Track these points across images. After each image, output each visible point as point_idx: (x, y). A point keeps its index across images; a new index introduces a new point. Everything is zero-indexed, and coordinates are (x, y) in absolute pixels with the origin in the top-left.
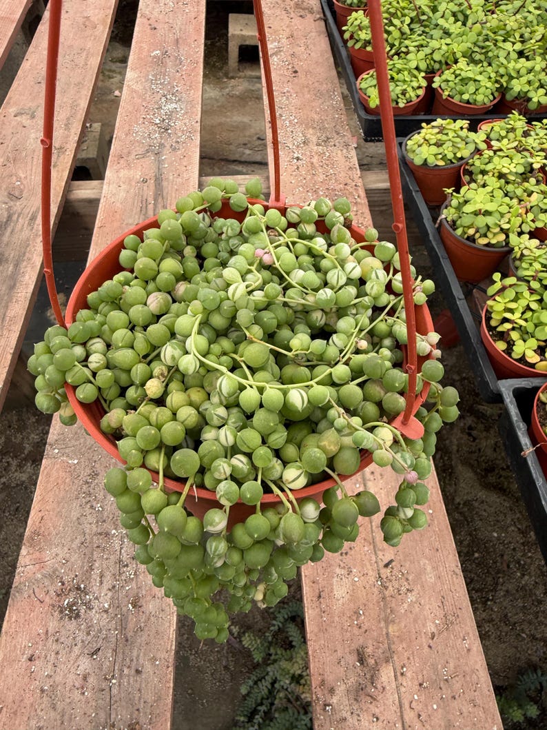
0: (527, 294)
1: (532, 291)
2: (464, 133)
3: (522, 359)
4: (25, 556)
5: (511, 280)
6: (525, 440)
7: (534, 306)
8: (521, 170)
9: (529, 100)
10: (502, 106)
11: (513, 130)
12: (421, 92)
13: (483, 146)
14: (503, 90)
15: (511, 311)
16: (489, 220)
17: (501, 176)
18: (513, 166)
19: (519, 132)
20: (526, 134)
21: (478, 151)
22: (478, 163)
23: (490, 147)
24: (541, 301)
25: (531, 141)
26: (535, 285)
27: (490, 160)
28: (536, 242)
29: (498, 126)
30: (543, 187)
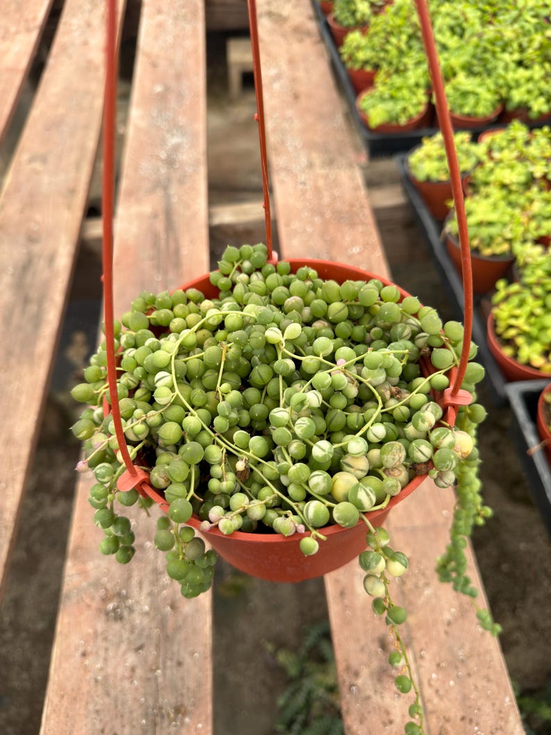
0: (530, 300)
1: (537, 297)
2: (466, 146)
3: (529, 364)
4: (70, 568)
5: (515, 287)
6: (531, 439)
7: (538, 311)
8: (523, 179)
9: (529, 109)
10: (503, 116)
11: (513, 140)
12: (422, 109)
13: (485, 158)
14: (504, 101)
15: (516, 317)
16: (493, 230)
17: (504, 186)
18: (514, 176)
19: (520, 142)
20: (528, 143)
21: (480, 163)
22: (480, 175)
23: (491, 158)
24: (544, 306)
25: (533, 150)
26: (539, 291)
27: (492, 171)
28: (539, 249)
29: (499, 137)
30: (546, 195)
